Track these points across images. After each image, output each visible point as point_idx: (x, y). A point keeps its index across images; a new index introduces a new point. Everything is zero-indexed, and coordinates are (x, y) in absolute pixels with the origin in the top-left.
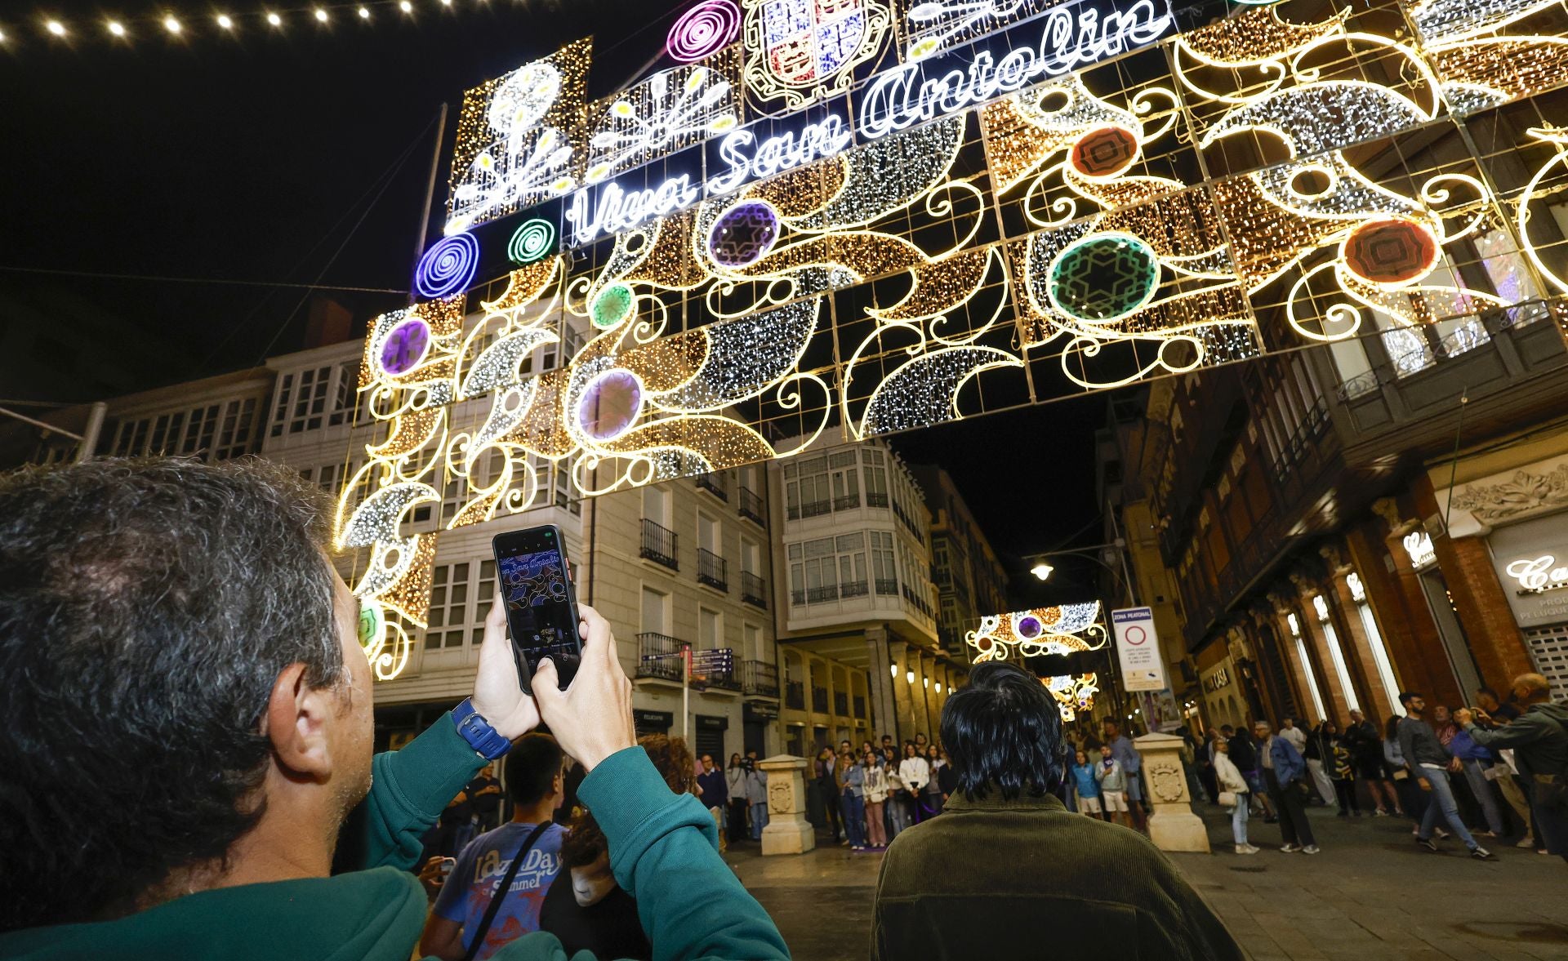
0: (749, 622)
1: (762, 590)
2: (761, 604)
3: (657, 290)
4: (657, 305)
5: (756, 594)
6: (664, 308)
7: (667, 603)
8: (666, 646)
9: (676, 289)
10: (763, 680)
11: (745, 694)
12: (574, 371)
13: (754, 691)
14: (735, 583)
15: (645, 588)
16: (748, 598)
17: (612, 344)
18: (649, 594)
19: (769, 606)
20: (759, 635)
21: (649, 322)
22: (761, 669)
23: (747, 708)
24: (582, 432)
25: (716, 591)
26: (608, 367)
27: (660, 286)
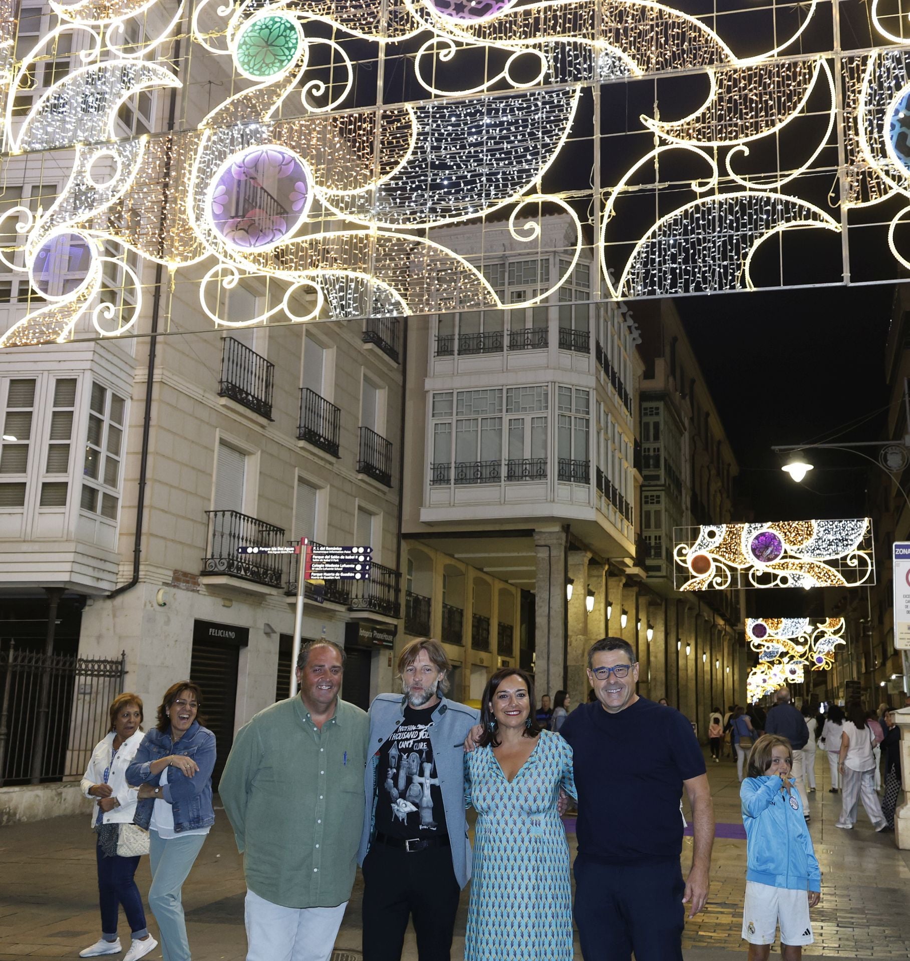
0: (363, 504)
1: (388, 459)
2: (384, 478)
3: (340, 34)
4: (339, 58)
5: (378, 462)
6: (349, 64)
7: (251, 466)
8: (247, 530)
9: (370, 38)
10: (376, 590)
11: (350, 610)
12: (204, 138)
13: (364, 605)
14: (349, 444)
15: (223, 442)
16: (367, 469)
17: (267, 106)
18: (226, 451)
19: (394, 482)
20: (377, 524)
21: (326, 81)
22: (375, 573)
23: (352, 628)
24: (215, 231)
25: (322, 453)
26: (260, 141)
27: (344, 28)
